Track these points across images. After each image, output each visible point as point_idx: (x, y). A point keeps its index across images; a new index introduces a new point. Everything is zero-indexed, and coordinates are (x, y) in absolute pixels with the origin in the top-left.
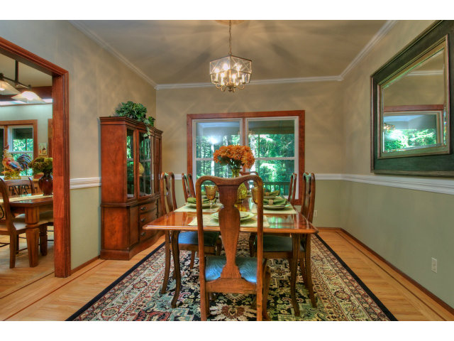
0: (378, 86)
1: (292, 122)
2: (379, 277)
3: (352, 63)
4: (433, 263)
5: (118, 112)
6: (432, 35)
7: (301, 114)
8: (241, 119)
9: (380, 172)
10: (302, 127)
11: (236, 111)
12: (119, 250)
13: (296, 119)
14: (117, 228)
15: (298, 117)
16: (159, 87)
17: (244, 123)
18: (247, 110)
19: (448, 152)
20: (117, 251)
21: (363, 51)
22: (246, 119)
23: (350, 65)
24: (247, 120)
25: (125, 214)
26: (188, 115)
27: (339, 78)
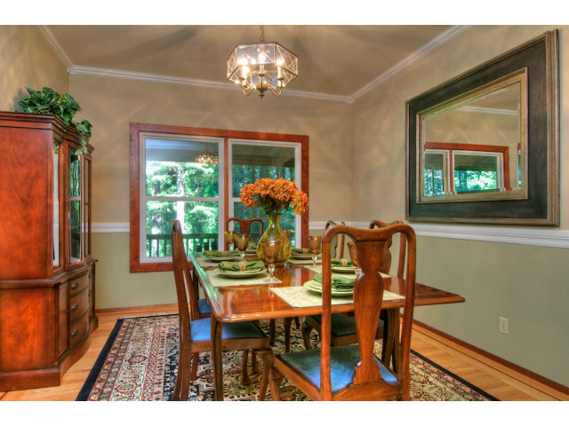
0: (418, 116)
1: (292, 150)
2: (435, 348)
3: (372, 83)
4: (501, 324)
5: (23, 104)
6: (504, 64)
7: (304, 140)
8: (223, 139)
9: (418, 219)
10: (305, 158)
11: (215, 127)
12: (38, 369)
13: (298, 148)
14: (31, 328)
15: (300, 144)
16: (75, 70)
17: (226, 145)
18: (231, 126)
19: (526, 198)
20: (31, 373)
21: (391, 70)
22: (230, 140)
23: (369, 85)
24: (231, 142)
25: (50, 299)
26: (131, 124)
27: (350, 99)
